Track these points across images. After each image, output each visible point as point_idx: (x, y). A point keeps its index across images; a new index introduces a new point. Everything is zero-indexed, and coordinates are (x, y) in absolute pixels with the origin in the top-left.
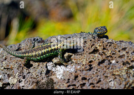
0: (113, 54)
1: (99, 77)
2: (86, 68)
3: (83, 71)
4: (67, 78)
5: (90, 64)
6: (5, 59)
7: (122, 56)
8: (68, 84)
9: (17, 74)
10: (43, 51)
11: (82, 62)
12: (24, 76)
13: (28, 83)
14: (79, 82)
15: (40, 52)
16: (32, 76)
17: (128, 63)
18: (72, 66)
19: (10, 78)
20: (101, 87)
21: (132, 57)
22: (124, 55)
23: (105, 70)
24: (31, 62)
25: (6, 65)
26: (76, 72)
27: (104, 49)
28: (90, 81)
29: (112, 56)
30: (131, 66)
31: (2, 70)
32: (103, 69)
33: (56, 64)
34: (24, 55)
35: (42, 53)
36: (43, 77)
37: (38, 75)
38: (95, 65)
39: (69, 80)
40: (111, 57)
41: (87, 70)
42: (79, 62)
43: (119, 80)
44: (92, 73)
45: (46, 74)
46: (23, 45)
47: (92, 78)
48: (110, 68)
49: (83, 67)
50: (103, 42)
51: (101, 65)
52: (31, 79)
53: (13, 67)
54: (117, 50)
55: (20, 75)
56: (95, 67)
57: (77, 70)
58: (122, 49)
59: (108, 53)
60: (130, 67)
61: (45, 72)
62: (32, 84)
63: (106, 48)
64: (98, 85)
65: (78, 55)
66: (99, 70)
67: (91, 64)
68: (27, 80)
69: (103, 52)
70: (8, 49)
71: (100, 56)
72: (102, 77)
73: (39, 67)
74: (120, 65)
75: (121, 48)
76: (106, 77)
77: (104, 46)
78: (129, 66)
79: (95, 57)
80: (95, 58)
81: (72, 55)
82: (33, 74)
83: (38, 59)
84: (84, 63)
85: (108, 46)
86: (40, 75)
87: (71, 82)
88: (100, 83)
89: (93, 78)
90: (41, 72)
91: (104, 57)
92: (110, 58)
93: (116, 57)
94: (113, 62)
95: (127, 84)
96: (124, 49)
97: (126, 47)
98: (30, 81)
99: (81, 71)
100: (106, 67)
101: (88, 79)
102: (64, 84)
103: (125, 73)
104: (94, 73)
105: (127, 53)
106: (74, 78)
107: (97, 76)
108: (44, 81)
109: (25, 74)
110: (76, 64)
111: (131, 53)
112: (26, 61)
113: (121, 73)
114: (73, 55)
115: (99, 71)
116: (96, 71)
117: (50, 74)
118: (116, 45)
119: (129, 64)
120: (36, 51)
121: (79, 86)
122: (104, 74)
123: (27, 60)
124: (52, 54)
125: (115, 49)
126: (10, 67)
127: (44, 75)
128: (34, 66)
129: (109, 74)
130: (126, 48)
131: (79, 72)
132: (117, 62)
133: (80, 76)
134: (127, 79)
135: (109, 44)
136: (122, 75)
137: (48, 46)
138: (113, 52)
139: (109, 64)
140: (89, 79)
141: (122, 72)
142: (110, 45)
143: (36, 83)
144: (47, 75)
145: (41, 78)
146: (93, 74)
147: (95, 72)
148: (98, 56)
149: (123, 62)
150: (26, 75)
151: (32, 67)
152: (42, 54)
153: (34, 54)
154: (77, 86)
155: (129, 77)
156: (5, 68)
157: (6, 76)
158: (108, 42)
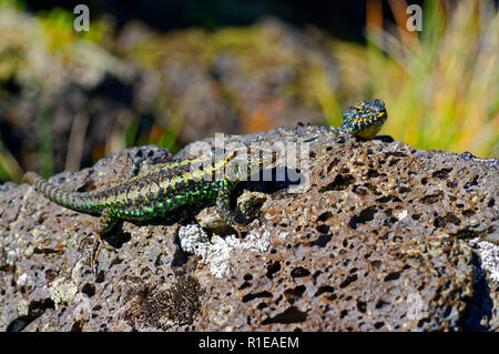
0: (403, 190)
1: (350, 266)
2: (308, 236)
3: (297, 246)
4: (243, 272)
5: (320, 223)
6: (41, 221)
7: (433, 196)
8: (247, 291)
9: (79, 266)
10: (165, 185)
11: (297, 219)
12: (102, 272)
13: (115, 296)
14: (284, 283)
15: (155, 189)
16: (128, 273)
17: (452, 218)
18: (263, 232)
19: (55, 283)
20: (355, 297)
21: (466, 198)
22: (441, 193)
23: (371, 241)
24: (127, 227)
25: (41, 239)
26: (274, 252)
27: (372, 173)
28: (321, 280)
29: (400, 196)
30: (462, 227)
31: (29, 258)
32: (366, 239)
33: (209, 231)
34: (103, 202)
35: (162, 190)
36: (165, 275)
37: (147, 269)
38: (337, 228)
39: (248, 277)
40: (397, 199)
41: (312, 244)
42: (284, 221)
43: (419, 273)
44: (328, 253)
45: (175, 264)
46: (101, 174)
47: (327, 270)
48: (391, 236)
49: (299, 236)
50: (370, 152)
51: (360, 227)
52: (122, 283)
53: (64, 243)
54: (418, 178)
55: (88, 272)
56: (337, 233)
57: (277, 244)
58: (434, 175)
59: (386, 189)
60: (460, 232)
61: (171, 256)
62: (128, 299)
63: (379, 172)
64: (347, 291)
65: (282, 197)
66: (350, 242)
67: (327, 223)
68: (110, 287)
69: (366, 185)
70: (49, 187)
71: (356, 197)
72: (362, 263)
73: (152, 241)
74: (424, 224)
75: (432, 171)
76: (376, 264)
77: (371, 166)
78: (454, 229)
79: (341, 201)
80: (339, 205)
81: (265, 199)
82: (132, 265)
83: (147, 213)
84: (302, 222)
85: (388, 163)
86: (154, 269)
87: (255, 285)
88: (353, 285)
89: (331, 270)
90: (159, 257)
91: (371, 199)
92: (390, 204)
93: (411, 201)
94: (402, 215)
95: (447, 286)
96: (442, 174)
97: (449, 165)
98: (120, 290)
99: (289, 246)
100: (375, 232)
101: (313, 272)
102: (232, 291)
103: (440, 251)
104: (336, 254)
105: (452, 185)
106: (266, 271)
107: (345, 264)
108: (166, 286)
109: (104, 267)
110: (275, 225)
111: (466, 187)
112: (107, 222)
113: (426, 251)
114: (268, 197)
115: (352, 247)
116: (341, 247)
117: (189, 264)
118: (414, 160)
119: (458, 223)
120: (142, 186)
121: (281, 298)
122: (367, 256)
123: (111, 217)
124: (195, 196)
125: (410, 173)
126: (53, 245)
127: (166, 268)
128: (135, 239)
129: (385, 255)
130: (449, 170)
131: (284, 251)
132: (416, 217)
133: (288, 263)
134: (447, 270)
135: (390, 158)
136: (430, 257)
137: (182, 168)
138: (402, 185)
139: (386, 224)
140: (318, 273)
141: (430, 247)
142: (393, 163)
143: (140, 293)
144: (180, 269)
145: (158, 278)
146: (332, 256)
147: (339, 250)
148: (349, 199)
149: (436, 214)
150: (106, 269)
151: (130, 243)
152: (162, 196)
153: (134, 195)
154: (276, 296)
155: (456, 263)
156: (37, 251)
157: (42, 274)
158: (385, 150)
